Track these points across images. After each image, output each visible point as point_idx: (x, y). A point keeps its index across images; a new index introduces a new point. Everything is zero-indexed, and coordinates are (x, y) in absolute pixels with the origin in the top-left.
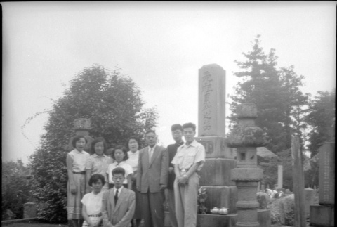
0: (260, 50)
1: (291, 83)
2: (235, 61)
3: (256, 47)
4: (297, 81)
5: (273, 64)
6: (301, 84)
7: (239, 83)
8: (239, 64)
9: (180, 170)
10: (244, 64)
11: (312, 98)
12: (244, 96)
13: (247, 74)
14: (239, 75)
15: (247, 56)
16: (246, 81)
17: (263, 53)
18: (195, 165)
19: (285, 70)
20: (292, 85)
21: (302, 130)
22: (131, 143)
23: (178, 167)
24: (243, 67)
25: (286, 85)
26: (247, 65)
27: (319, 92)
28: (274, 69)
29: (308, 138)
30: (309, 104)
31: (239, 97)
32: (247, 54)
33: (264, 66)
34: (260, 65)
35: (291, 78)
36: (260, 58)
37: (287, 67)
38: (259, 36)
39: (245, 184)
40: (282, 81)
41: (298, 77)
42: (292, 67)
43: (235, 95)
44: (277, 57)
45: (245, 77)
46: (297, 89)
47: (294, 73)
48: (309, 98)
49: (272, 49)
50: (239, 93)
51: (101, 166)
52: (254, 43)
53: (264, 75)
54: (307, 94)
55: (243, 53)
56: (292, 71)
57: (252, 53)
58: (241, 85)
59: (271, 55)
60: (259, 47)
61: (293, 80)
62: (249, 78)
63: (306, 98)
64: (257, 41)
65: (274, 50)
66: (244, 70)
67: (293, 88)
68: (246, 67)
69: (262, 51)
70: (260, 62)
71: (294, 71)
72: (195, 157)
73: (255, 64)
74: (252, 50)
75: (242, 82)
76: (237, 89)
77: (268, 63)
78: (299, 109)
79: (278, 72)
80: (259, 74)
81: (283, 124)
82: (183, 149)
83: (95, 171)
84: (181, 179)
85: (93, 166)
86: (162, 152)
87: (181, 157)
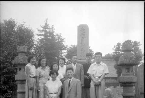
0: (48, 25)
2: (37, 29)
3: (46, 24)
4: (62, 40)
5: (53, 32)
6: (64, 41)
7: (38, 39)
8: (39, 30)
9: (95, 77)
11: (68, 47)
13: (42, 35)
14: (39, 35)
16: (41, 38)
17: (49, 27)
18: (104, 75)
19: (57, 35)
20: (60, 42)
22: (61, 61)
23: (93, 76)
24: (40, 32)
25: (58, 41)
26: (42, 31)
27: (71, 45)
28: (53, 34)
30: (67, 50)
32: (42, 26)
33: (49, 32)
34: (48, 32)
35: (60, 39)
36: (48, 28)
37: (59, 34)
38: (47, 19)
40: (57, 39)
41: (63, 38)
42: (61, 34)
44: (55, 29)
45: (41, 36)
47: (61, 37)
48: (67, 47)
49: (52, 26)
50: (38, 43)
51: (45, 74)
52: (45, 22)
53: (49, 36)
54: (67, 46)
55: (40, 26)
56: (60, 36)
57: (44, 26)
58: (39, 40)
59: (52, 28)
60: (48, 24)
61: (61, 40)
62: (43, 37)
63: (66, 47)
64: (47, 21)
66: (41, 33)
67: (61, 43)
68: (42, 32)
69: (49, 26)
70: (48, 30)
71: (61, 36)
72: (103, 71)
73: (46, 31)
74: (44, 25)
75: (40, 39)
77: (51, 31)
78: (62, 52)
79: (55, 36)
80: (47, 36)
81: (56, 58)
82: (95, 66)
83: (41, 77)
84: (97, 82)
85: (40, 74)
86: (81, 67)
87: (95, 70)
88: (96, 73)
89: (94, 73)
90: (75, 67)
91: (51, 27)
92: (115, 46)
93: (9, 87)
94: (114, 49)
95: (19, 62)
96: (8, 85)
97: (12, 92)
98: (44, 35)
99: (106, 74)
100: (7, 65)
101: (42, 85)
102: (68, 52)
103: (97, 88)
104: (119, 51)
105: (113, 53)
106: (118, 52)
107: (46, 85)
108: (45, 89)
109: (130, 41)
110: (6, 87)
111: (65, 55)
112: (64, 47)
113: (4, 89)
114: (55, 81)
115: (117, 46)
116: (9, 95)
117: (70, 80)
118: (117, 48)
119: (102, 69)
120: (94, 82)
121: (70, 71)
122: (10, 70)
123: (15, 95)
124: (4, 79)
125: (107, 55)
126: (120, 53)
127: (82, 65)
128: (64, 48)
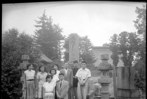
0: (45, 16)
1: (58, 31)
2: (35, 20)
3: (44, 15)
4: (60, 30)
5: (51, 23)
6: (62, 31)
8: (37, 21)
9: (81, 80)
10: (39, 22)
11: (66, 37)
12: (38, 36)
13: (40, 26)
14: (37, 26)
15: (40, 19)
16: (39, 29)
17: (47, 18)
18: (87, 78)
19: (55, 25)
20: (58, 32)
21: (61, 50)
23: (80, 78)
24: (38, 23)
25: (56, 31)
26: (40, 22)
27: (69, 35)
28: (51, 25)
29: (63, 53)
30: (65, 40)
31: (36, 36)
32: (40, 17)
33: (47, 23)
35: (58, 29)
36: (46, 19)
37: (56, 24)
38: (45, 10)
39: (106, 85)
40: (54, 30)
41: (61, 28)
42: (58, 24)
43: (35, 35)
44: (52, 20)
45: (39, 28)
46: (60, 33)
48: (65, 37)
49: (50, 16)
50: (36, 34)
53: (47, 27)
54: (64, 36)
55: (38, 17)
56: (58, 26)
57: (42, 17)
58: (37, 31)
59: (50, 19)
60: (45, 15)
61: (59, 30)
62: (41, 28)
63: (64, 37)
64: (44, 12)
65: (51, 17)
66: (39, 25)
67: (59, 33)
68: (40, 23)
69: (47, 17)
70: (46, 21)
71: (59, 26)
72: (87, 75)
73: (43, 22)
74: (42, 16)
75: (38, 30)
76: (35, 33)
77: (49, 22)
78: (60, 42)
79: (53, 26)
80: (45, 27)
81: (54, 48)
82: (81, 71)
83: (40, 80)
84: (82, 83)
85: (39, 77)
86: (71, 72)
87: (81, 74)
88: (82, 77)
89: (80, 76)
90: (67, 71)
91: (48, 18)
92: (111, 37)
93: (15, 85)
94: (111, 40)
95: (23, 68)
96: (14, 83)
97: (17, 89)
98: (42, 26)
99: (89, 77)
100: (12, 68)
101: (41, 86)
102: (66, 42)
103: (82, 87)
104: (116, 42)
105: (110, 43)
106: (114, 43)
107: (43, 86)
108: (43, 89)
109: (126, 32)
110: (13, 85)
111: (63, 45)
112: (62, 37)
113: (11, 86)
114: (51, 83)
115: (114, 37)
116: (15, 91)
117: (61, 82)
118: (113, 39)
119: (86, 74)
120: (80, 83)
121: (62, 75)
122: (15, 72)
123: (20, 91)
124: (11, 79)
125: (105, 44)
126: (117, 44)
127: (72, 70)
128: (62, 39)
